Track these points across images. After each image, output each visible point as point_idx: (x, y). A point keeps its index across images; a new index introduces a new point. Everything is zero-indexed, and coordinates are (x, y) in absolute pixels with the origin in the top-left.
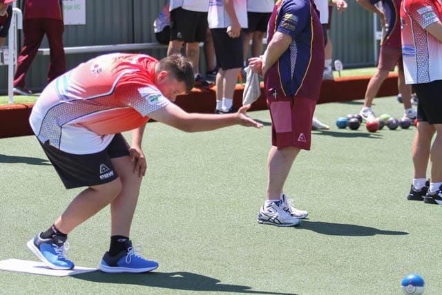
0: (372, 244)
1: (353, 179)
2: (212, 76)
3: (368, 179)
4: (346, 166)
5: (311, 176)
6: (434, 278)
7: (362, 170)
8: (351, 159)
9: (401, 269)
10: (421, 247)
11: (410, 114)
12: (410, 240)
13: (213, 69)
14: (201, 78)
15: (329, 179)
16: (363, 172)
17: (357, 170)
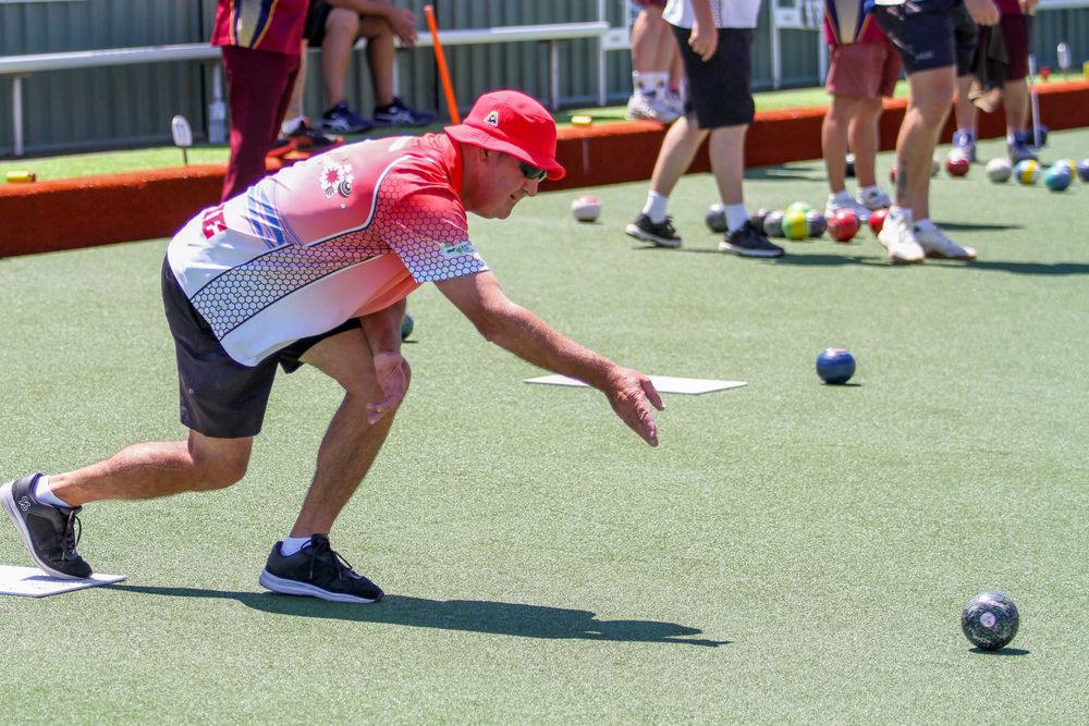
0: (772, 510)
1: (724, 358)
2: (388, 117)
3: (762, 355)
4: (709, 326)
5: (626, 351)
6: (920, 587)
7: (747, 334)
8: (721, 310)
9: (841, 567)
10: (886, 515)
11: (874, 199)
12: (862, 499)
13: (389, 100)
14: (311, 130)
15: (668, 357)
16: (749, 340)
17: (734, 335)
